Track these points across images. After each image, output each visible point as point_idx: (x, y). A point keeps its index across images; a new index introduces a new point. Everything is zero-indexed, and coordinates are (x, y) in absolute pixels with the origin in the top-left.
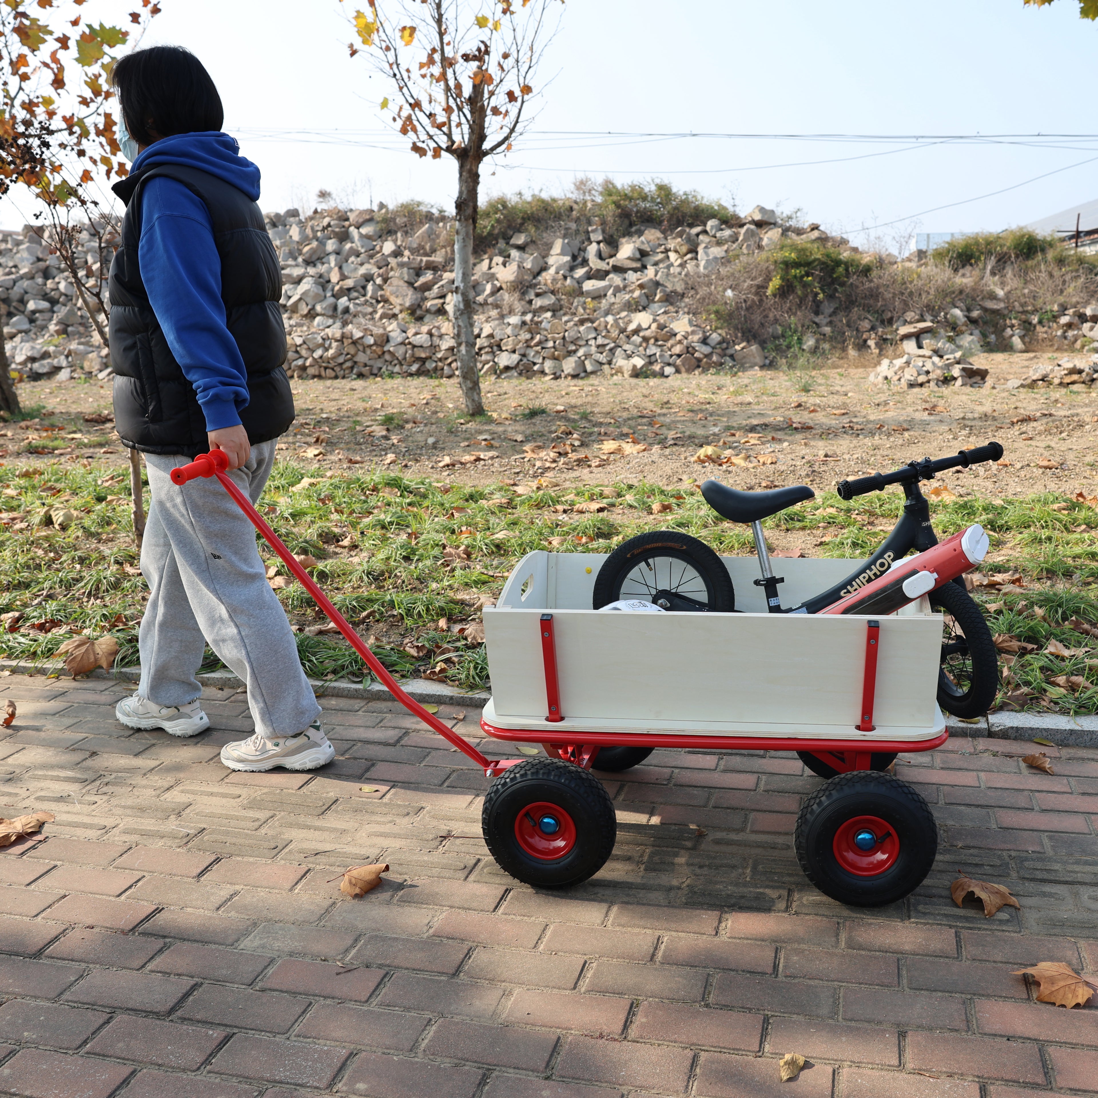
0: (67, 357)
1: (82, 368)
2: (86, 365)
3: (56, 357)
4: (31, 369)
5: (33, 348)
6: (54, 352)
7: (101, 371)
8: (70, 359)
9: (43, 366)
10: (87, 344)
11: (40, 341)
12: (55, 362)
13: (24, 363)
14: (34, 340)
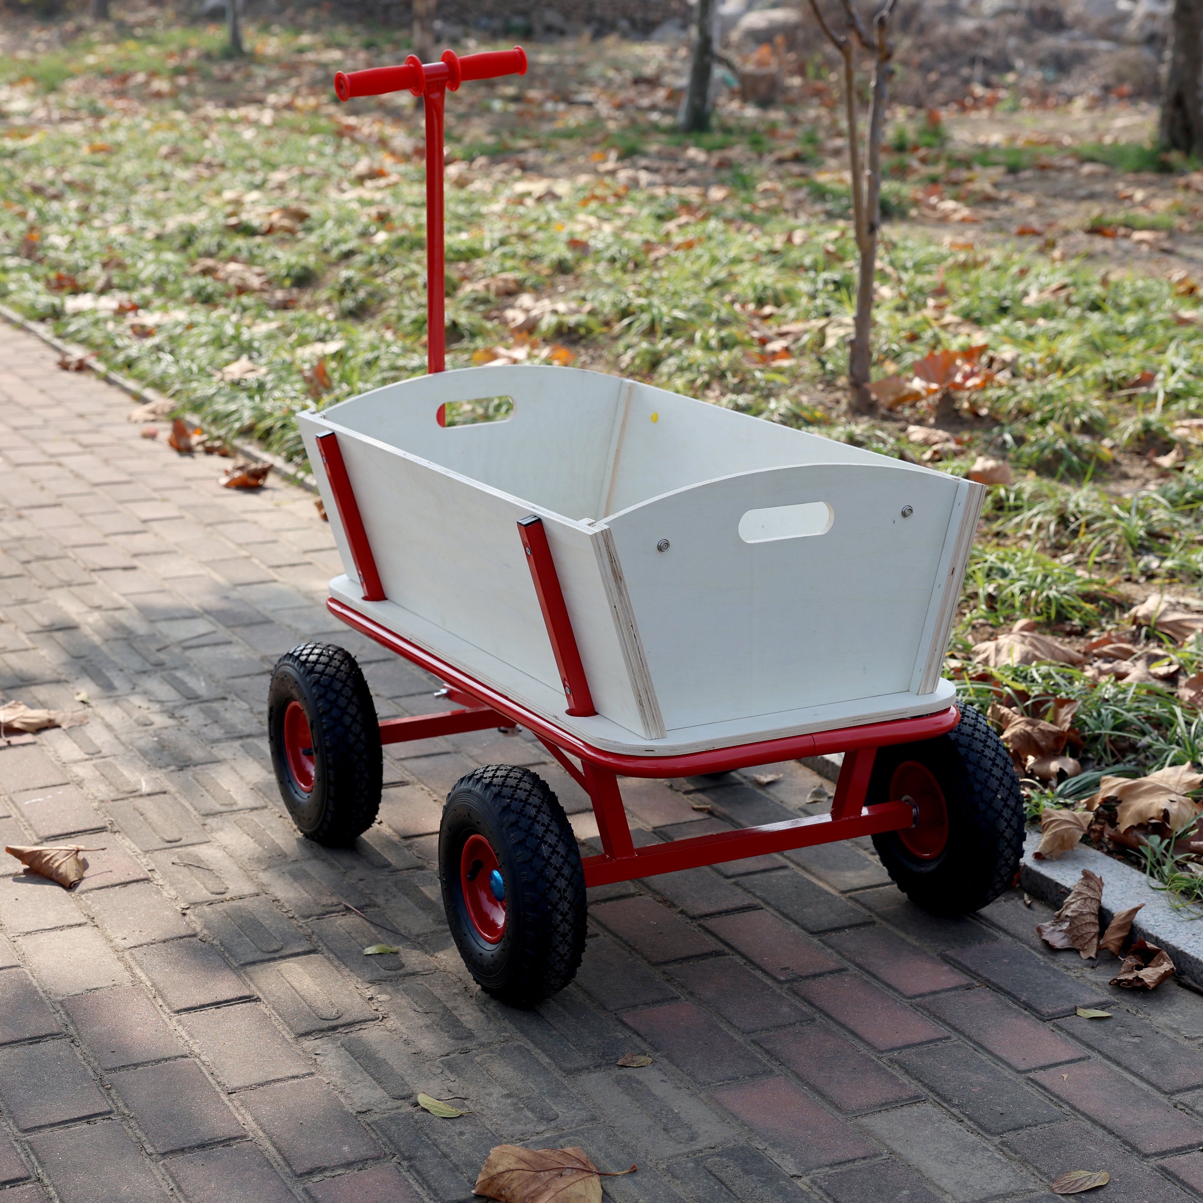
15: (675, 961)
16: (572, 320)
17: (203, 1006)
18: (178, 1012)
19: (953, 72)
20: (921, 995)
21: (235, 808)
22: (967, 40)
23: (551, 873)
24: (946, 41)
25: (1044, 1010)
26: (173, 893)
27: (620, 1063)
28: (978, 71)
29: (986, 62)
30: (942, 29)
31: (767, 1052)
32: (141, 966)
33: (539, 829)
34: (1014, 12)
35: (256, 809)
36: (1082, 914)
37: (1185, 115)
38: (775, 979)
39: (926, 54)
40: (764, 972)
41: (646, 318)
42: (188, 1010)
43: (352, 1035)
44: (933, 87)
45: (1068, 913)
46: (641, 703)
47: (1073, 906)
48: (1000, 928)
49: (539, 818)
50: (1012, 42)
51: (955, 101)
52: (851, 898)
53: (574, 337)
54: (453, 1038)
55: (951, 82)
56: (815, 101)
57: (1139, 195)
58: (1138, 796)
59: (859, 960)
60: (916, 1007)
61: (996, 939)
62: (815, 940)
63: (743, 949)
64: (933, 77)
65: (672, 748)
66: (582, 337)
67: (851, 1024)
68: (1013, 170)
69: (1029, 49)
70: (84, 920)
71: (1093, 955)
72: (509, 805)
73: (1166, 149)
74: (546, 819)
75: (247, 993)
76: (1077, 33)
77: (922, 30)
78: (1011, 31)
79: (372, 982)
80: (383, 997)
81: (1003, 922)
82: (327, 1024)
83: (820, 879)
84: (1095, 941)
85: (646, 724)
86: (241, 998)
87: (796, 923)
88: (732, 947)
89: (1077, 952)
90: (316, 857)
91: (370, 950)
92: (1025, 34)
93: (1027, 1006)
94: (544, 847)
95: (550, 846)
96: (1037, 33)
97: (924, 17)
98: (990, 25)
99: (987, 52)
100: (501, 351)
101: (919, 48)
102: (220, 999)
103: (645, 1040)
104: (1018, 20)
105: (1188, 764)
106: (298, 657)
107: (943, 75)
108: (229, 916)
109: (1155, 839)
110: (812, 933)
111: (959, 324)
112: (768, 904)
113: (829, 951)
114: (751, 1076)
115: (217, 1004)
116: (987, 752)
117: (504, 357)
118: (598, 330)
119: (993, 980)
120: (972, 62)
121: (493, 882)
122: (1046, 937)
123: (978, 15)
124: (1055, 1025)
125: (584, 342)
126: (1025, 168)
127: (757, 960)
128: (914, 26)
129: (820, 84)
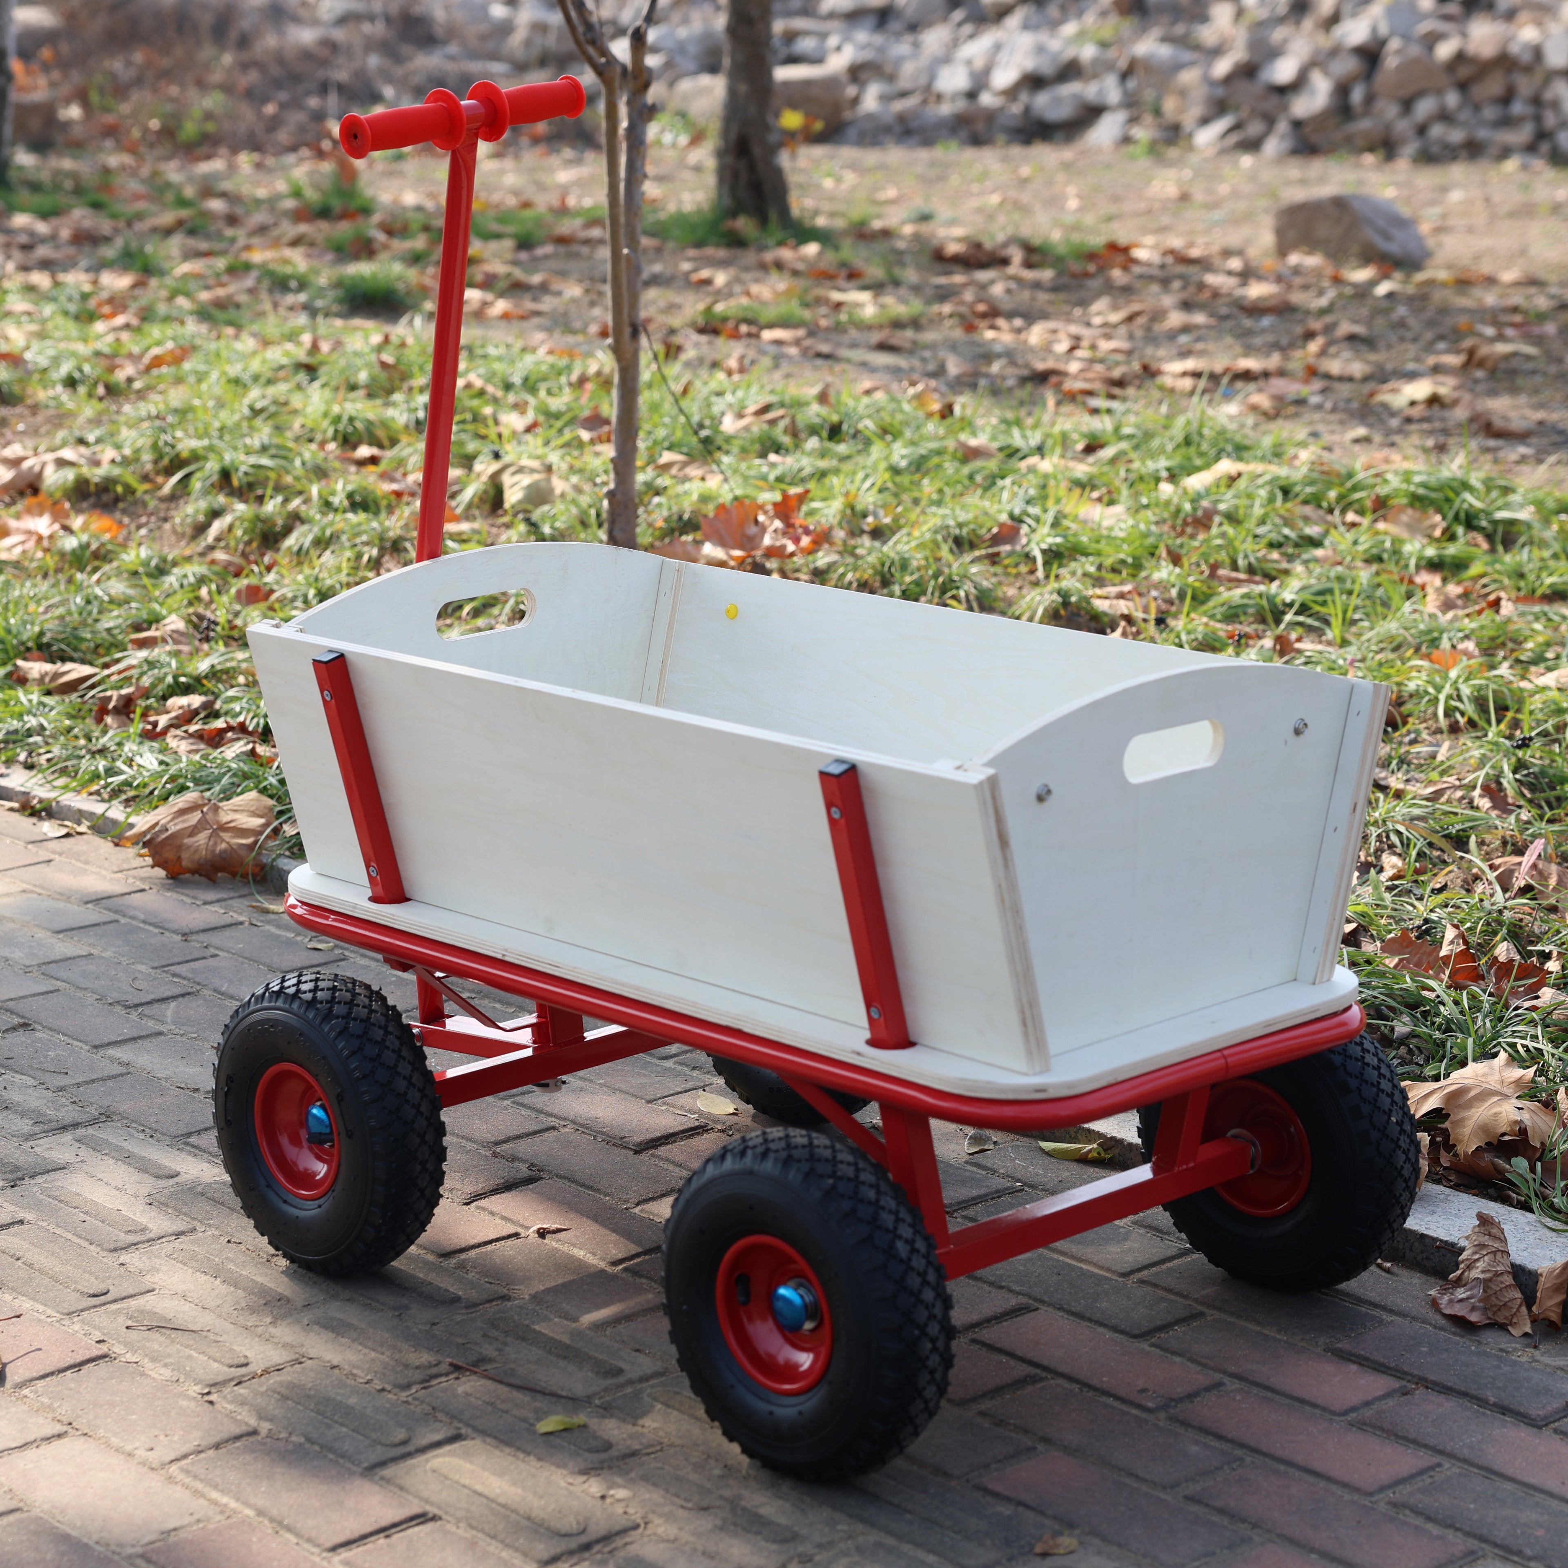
0: (1125, 76)
1: (1157, 112)
2: (1170, 105)
3: (1095, 76)
4: (1027, 110)
5: (1040, 49)
6: (1095, 61)
7: (1205, 121)
8: (1132, 84)
9: (1058, 101)
10: (1184, 42)
11: (1070, 28)
12: (1089, 90)
13: (1011, 93)
14: (1054, 25)
15: (984, 1395)
16: (96, 474)
17: (364, 1537)
18: (334, 1549)
19: (296, 103)
20: (1353, 1409)
21: (151, 1236)
22: (306, 55)
23: (914, 1281)
24: (280, 58)
25: (1533, 1412)
26: (167, 1373)
27: (1038, 1549)
28: (333, 101)
29: (341, 88)
30: (270, 41)
31: (1222, 1511)
32: (215, 1487)
33: (888, 1219)
34: (371, 18)
35: (183, 1233)
36: (1497, 1274)
37: (752, 167)
38: (1139, 1407)
39: (253, 77)
40: (1117, 1398)
41: (212, 466)
42: (347, 1544)
43: (622, 1554)
44: (274, 124)
45: (1475, 1274)
46: (1024, 1024)
47: (1480, 1264)
48: (1375, 1305)
49: (883, 1203)
50: (374, 61)
51: (307, 145)
52: (1142, 1282)
53: (105, 498)
54: (774, 1541)
55: (296, 118)
56: (109, 143)
57: (721, 279)
58: (1469, 1105)
59: (1232, 1369)
60: (1362, 1425)
61: (1381, 1321)
62: (1145, 1346)
63: (1064, 1369)
64: (270, 109)
65: (1069, 1085)
66: (117, 499)
67: (1300, 1459)
68: (525, 243)
69: (399, 71)
70: (58, 1428)
71: (1528, 1329)
72: (834, 1187)
73: (733, 214)
74: (892, 1204)
75: (416, 1509)
76: (453, 49)
77: (244, 42)
78: (371, 45)
79: (584, 1472)
80: (621, 1493)
81: (1372, 1296)
82: (573, 1544)
83: (1081, 1260)
84: (1524, 1309)
85: (1029, 1053)
86: (412, 1518)
87: (1101, 1324)
88: (1045, 1368)
89: (1503, 1327)
90: (335, 1297)
91: (544, 1426)
92: (386, 48)
93: (1504, 1410)
94: (900, 1245)
95: (907, 1241)
96: (406, 49)
97: (245, 24)
98: (339, 35)
99: (341, 75)
100: (13, 523)
101: (245, 67)
102: (384, 1523)
103: (1043, 1513)
104: (377, 29)
105: (1503, 1056)
106: (295, 996)
107: (283, 106)
108: (285, 1398)
109: (1521, 1164)
110: (1135, 1337)
111: (684, 465)
112: (1042, 1302)
113: (1178, 1359)
114: (1231, 1547)
115: (384, 1530)
116: (1369, 1058)
117: (18, 531)
118: (141, 488)
119: (1432, 1377)
120: (323, 88)
121: (779, 1305)
122: (1447, 1311)
123: (315, 22)
124: (1556, 1431)
125: (121, 505)
126: (541, 243)
127: (1095, 1382)
128: (233, 35)
129: (109, 119)
